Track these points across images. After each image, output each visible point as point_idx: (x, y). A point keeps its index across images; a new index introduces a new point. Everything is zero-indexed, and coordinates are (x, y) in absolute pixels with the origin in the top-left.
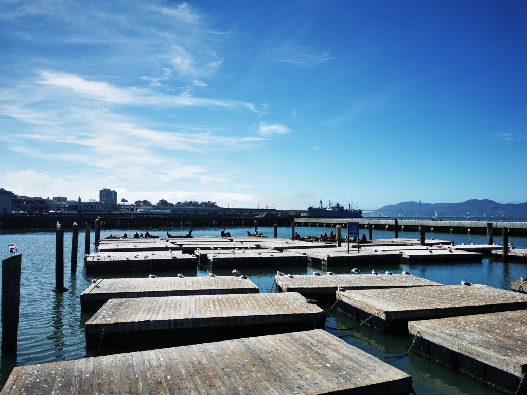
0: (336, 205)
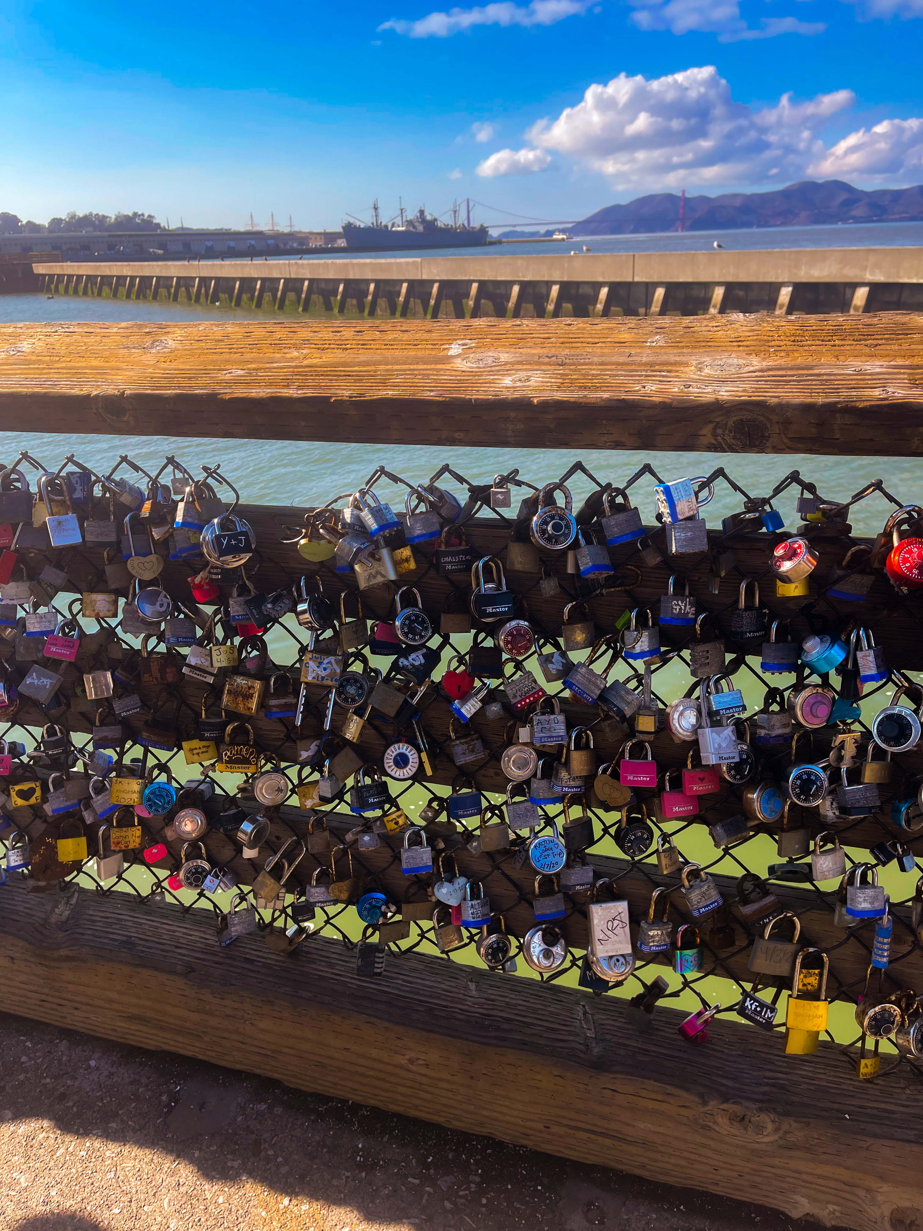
0: (417, 214)
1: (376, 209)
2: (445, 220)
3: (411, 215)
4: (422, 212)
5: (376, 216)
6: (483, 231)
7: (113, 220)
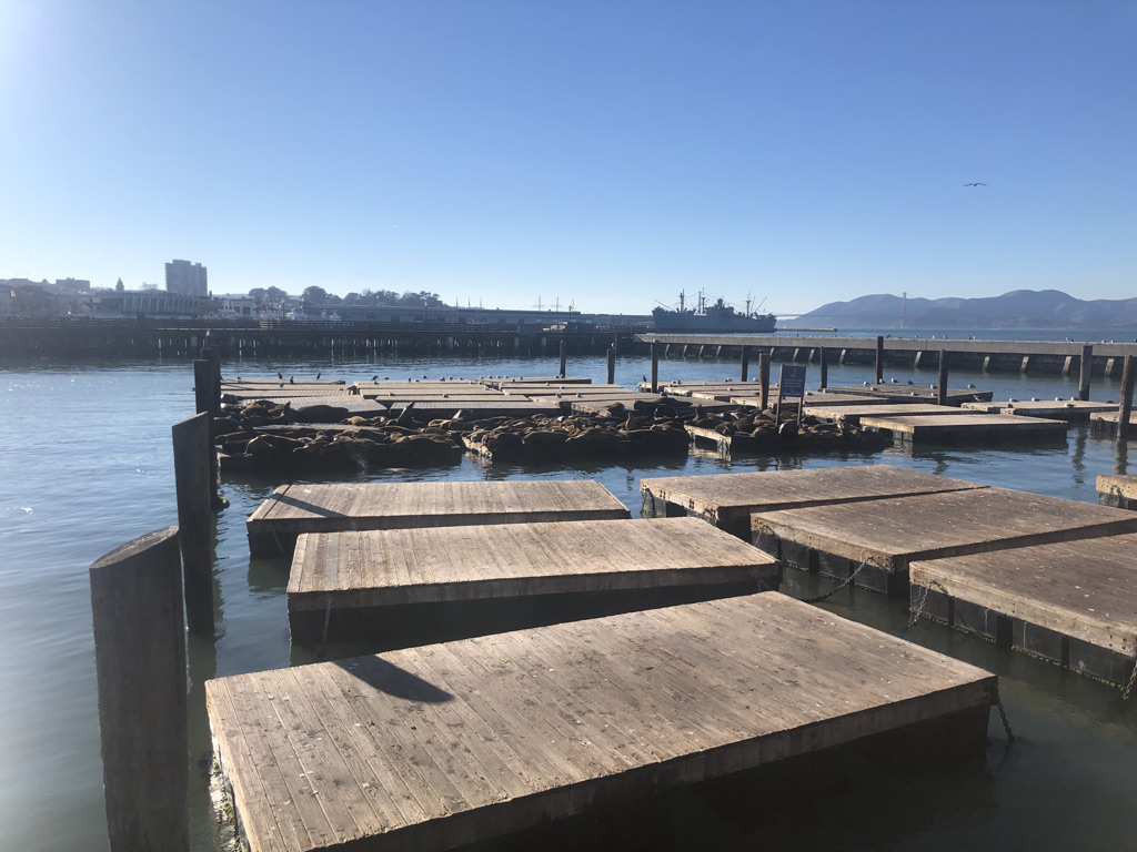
0: (716, 302)
1: (682, 297)
2: (740, 308)
3: (711, 303)
4: (720, 301)
5: (682, 303)
6: (772, 319)
7: (401, 297)
